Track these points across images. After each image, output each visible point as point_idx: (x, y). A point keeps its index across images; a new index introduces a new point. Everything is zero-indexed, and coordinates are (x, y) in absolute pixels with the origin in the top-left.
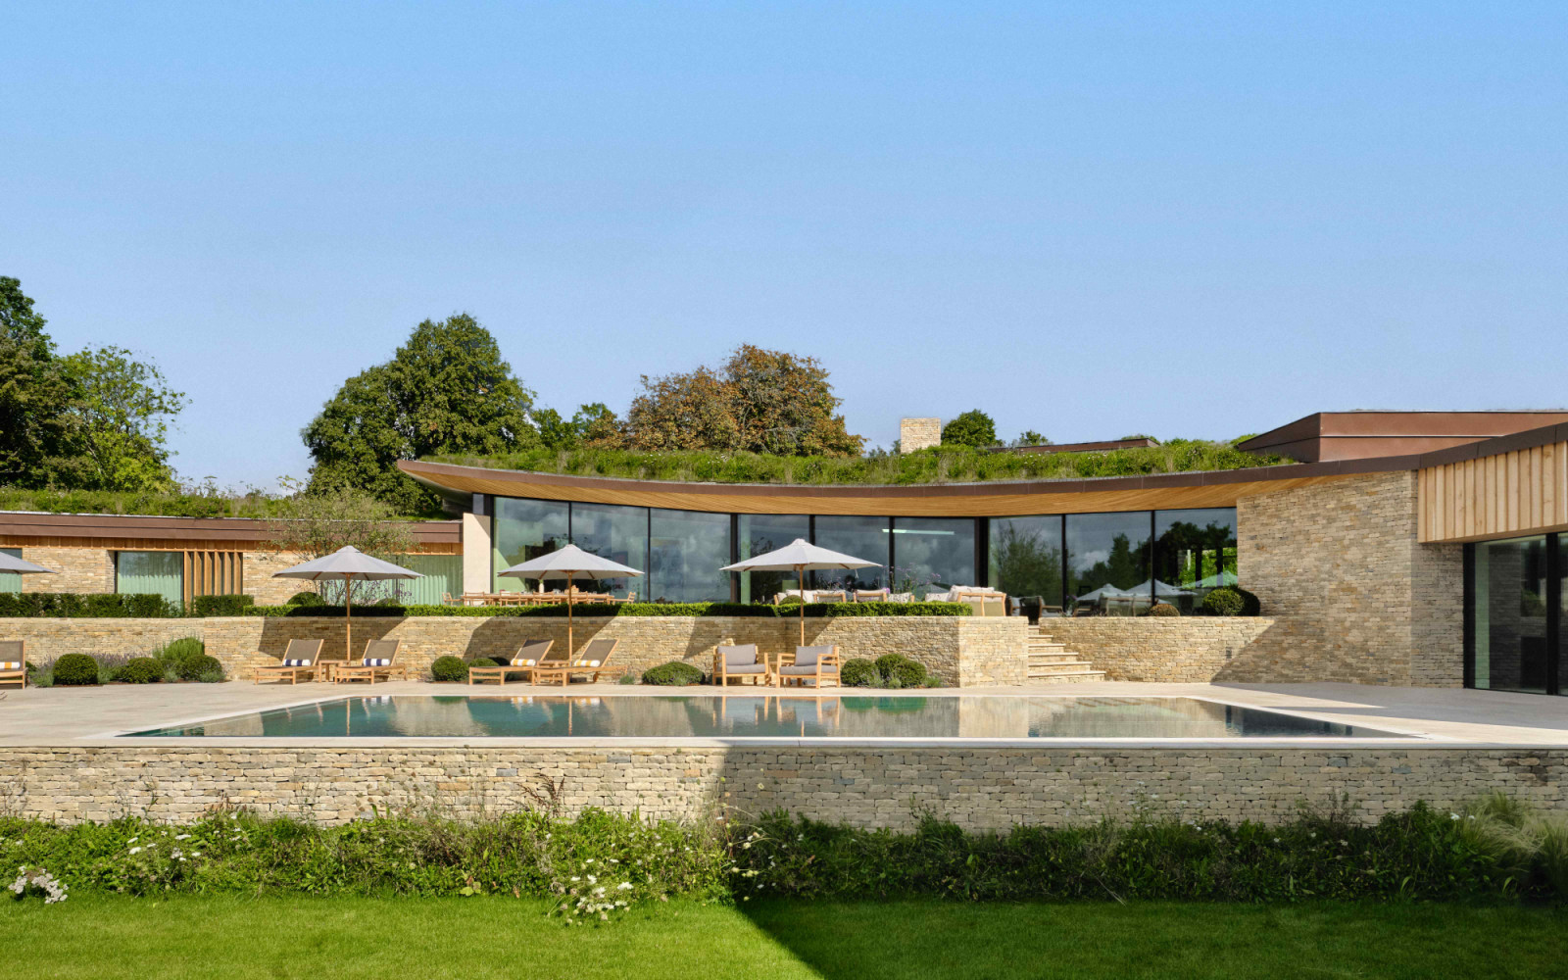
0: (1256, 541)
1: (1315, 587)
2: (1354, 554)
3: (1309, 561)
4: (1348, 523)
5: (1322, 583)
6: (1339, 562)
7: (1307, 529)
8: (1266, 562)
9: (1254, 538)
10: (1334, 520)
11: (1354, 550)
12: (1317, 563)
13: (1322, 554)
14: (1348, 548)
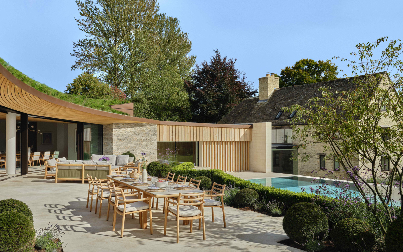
0: (118, 138)
1: (135, 152)
2: (144, 143)
3: (133, 145)
4: (143, 135)
5: (136, 151)
6: (141, 145)
7: (133, 135)
8: (121, 144)
9: (118, 136)
10: (140, 134)
11: (144, 142)
12: (135, 145)
13: (137, 143)
14: (143, 141)
